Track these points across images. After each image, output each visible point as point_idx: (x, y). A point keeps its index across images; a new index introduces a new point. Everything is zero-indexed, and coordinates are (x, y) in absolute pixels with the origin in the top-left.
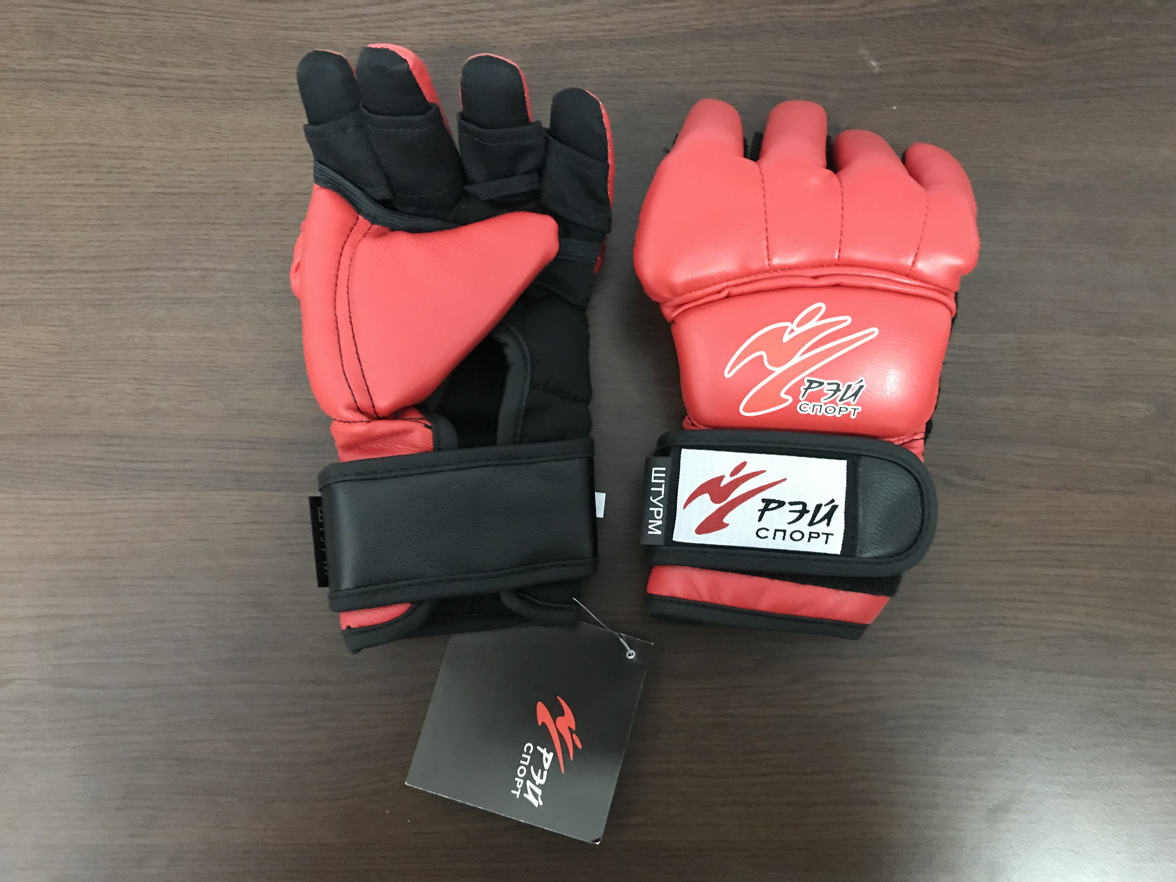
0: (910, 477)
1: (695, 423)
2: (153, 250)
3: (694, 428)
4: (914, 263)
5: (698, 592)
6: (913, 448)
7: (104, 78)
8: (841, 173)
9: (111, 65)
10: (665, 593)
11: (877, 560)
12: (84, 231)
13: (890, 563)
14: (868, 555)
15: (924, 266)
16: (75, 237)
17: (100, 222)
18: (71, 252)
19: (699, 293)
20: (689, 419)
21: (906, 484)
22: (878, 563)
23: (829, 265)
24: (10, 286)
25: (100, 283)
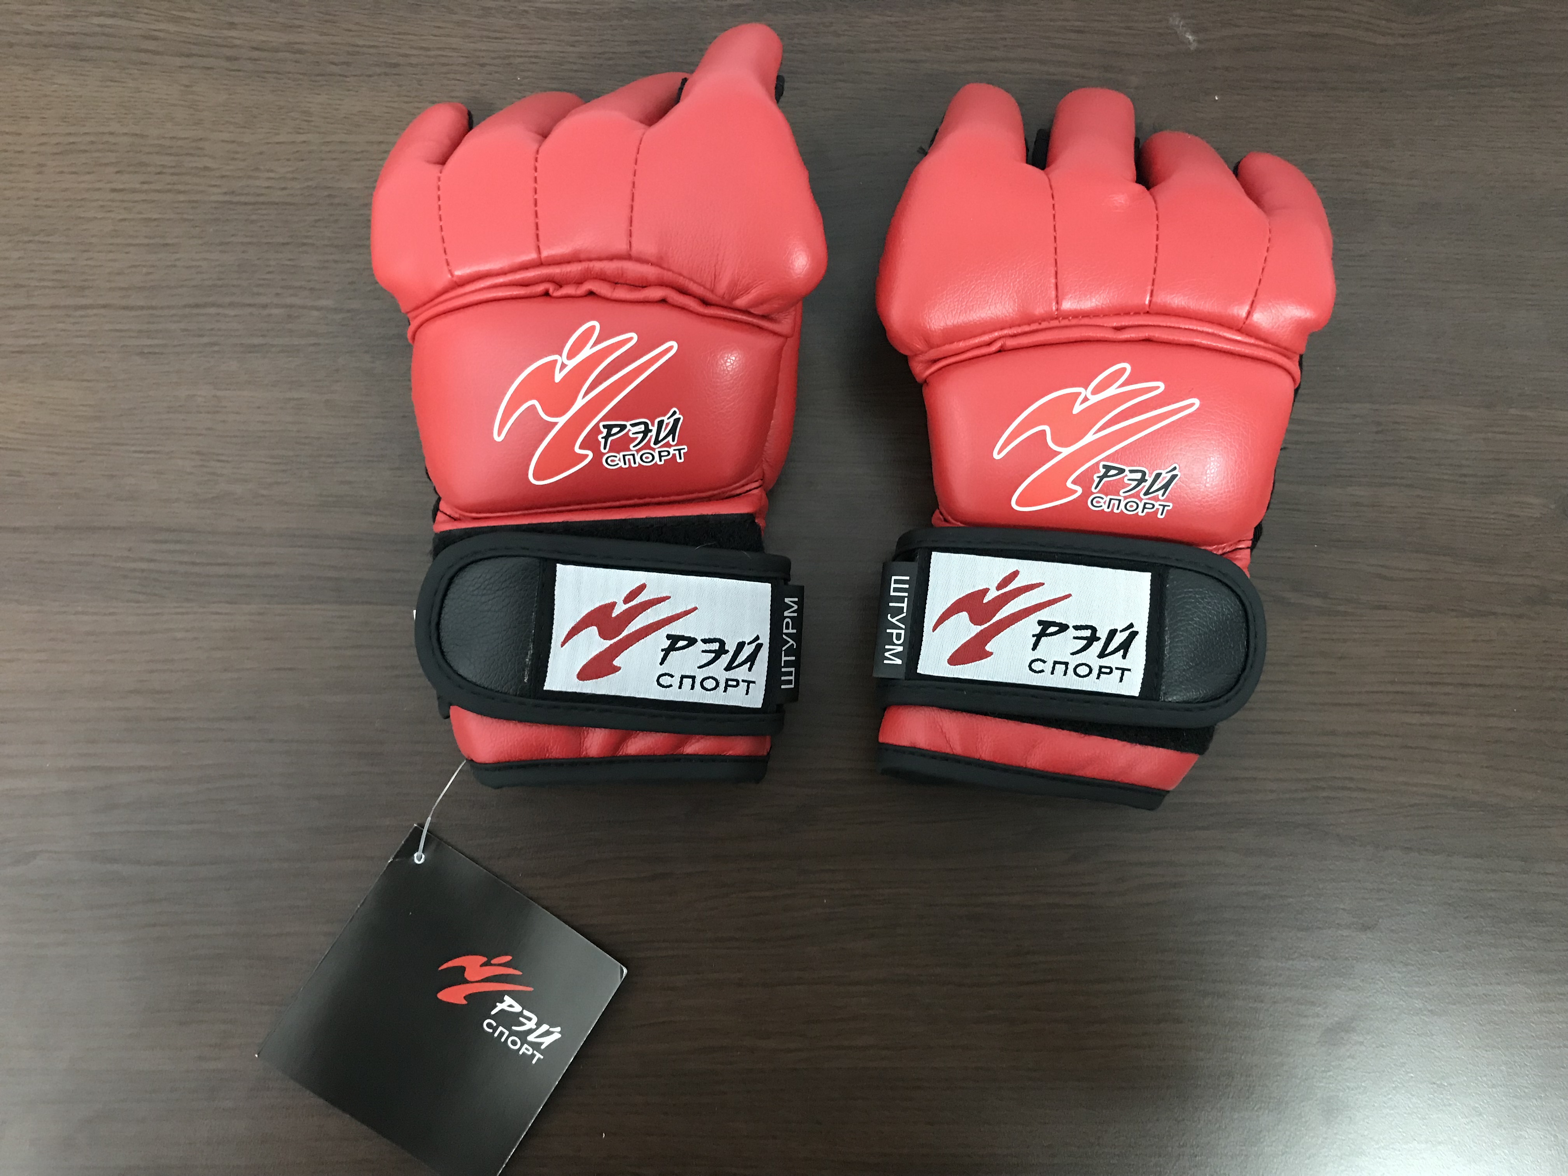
0: (1233, 598)
1: (949, 518)
2: (220, 279)
3: (948, 525)
4: (1249, 313)
5: (948, 742)
6: (1237, 559)
7: (151, 45)
8: (1155, 190)
9: (162, 26)
10: (905, 742)
11: (1186, 706)
12: (127, 253)
13: (1202, 709)
14: (1175, 698)
15: (1261, 318)
16: (114, 260)
17: (146, 241)
18: (109, 281)
19: (962, 345)
20: (941, 514)
21: (1227, 605)
22: (1188, 710)
23: (1137, 313)
24: (26, 327)
25: (149, 323)
